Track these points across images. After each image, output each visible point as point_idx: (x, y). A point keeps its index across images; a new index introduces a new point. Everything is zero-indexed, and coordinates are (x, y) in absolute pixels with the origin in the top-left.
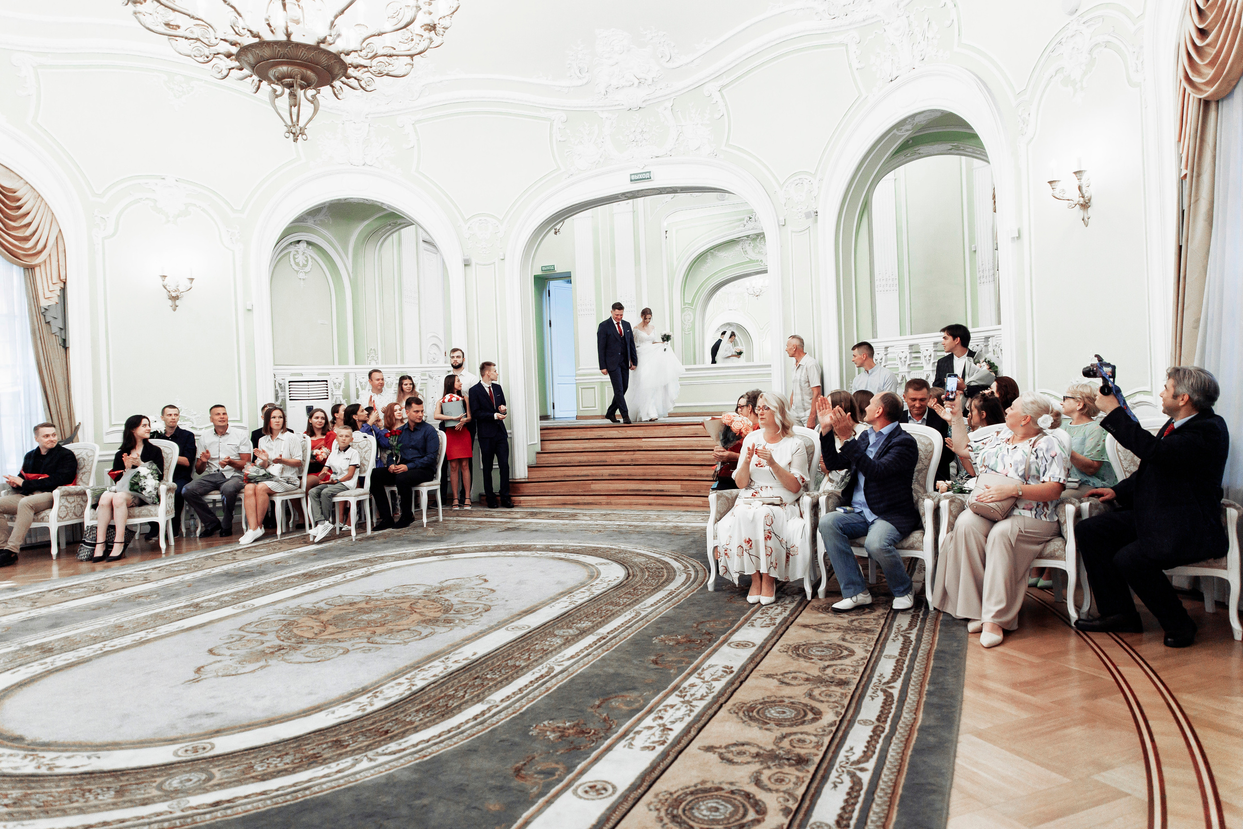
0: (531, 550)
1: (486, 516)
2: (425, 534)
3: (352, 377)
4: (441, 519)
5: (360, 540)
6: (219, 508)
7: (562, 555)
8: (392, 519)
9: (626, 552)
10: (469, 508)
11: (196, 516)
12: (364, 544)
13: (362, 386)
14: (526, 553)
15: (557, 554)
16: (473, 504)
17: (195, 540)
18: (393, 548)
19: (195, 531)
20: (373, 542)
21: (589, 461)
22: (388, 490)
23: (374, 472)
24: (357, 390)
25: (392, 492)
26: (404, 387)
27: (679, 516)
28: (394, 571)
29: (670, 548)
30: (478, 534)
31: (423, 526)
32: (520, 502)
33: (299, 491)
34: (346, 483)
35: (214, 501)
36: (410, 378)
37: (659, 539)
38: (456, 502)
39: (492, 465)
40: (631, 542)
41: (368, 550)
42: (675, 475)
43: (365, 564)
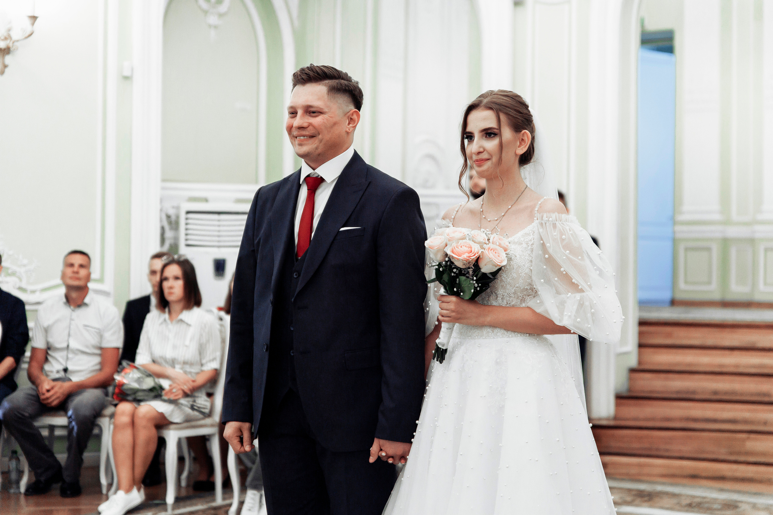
6: (61, 438)
11: (23, 459)
17: (18, 499)
19: (18, 482)
33: (208, 421)
35: (52, 428)
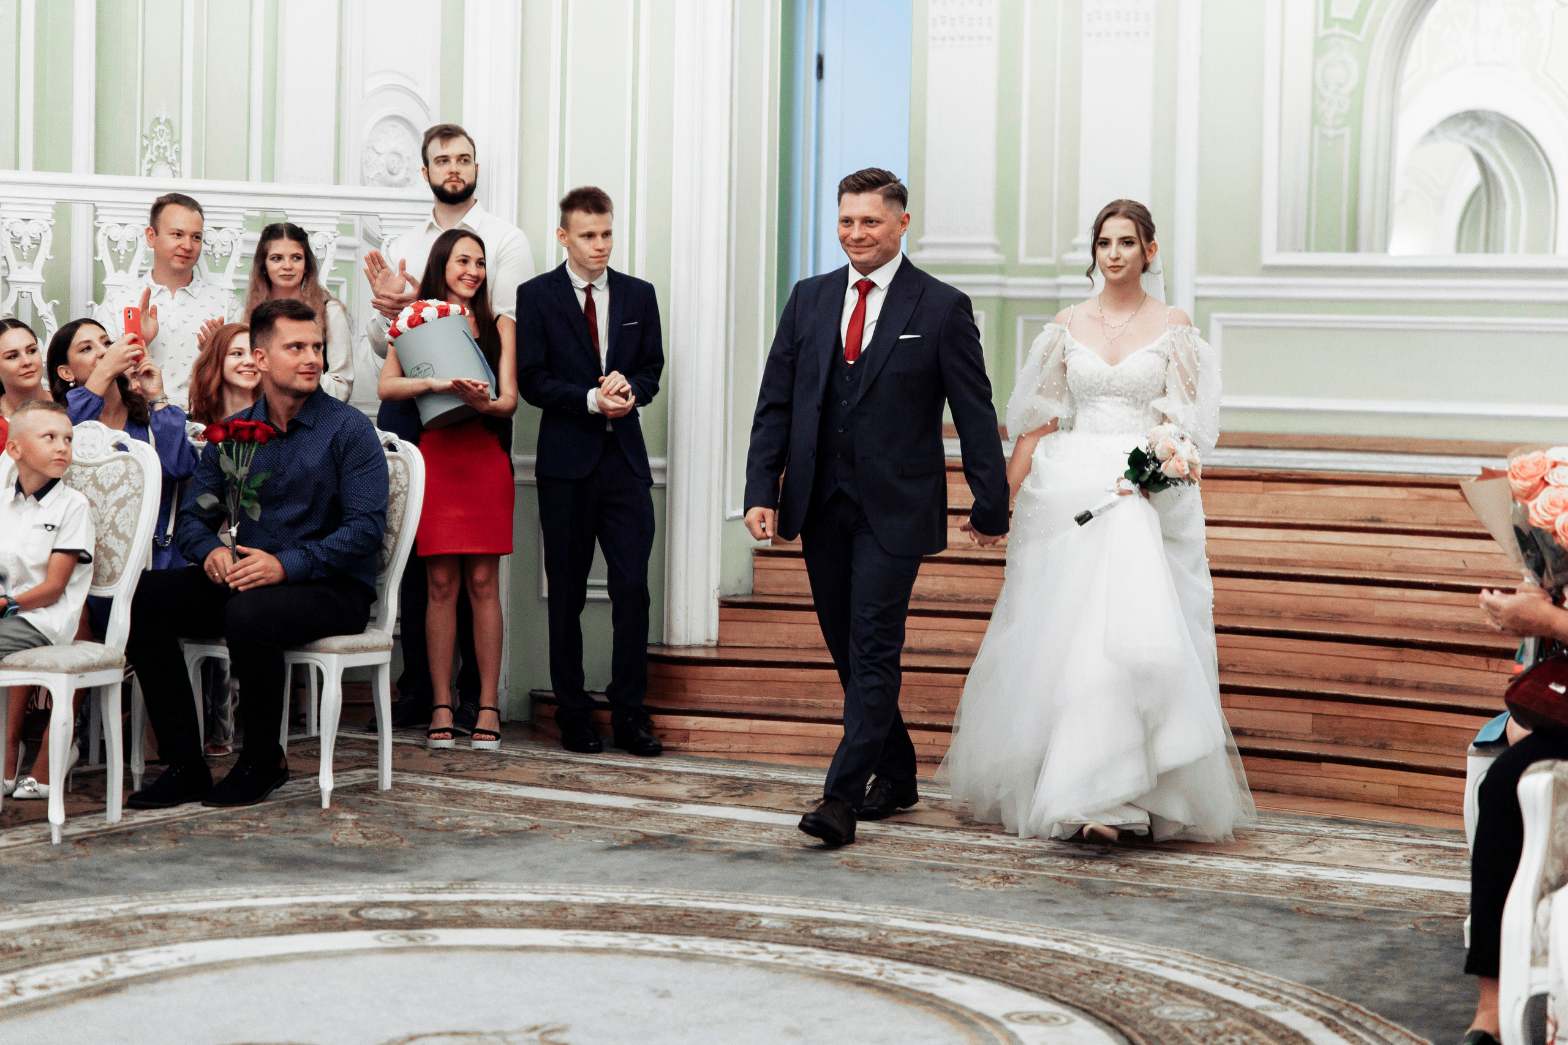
0: (740, 936)
1: (557, 782)
2: (326, 836)
3: (81, 219)
4: (387, 779)
5: (81, 841)
7: (867, 967)
8: (201, 766)
9: (1121, 974)
10: (489, 745)
12: (96, 857)
13: (115, 256)
14: (720, 947)
15: (846, 962)
16: (507, 730)
18: (201, 882)
20: (128, 851)
21: (954, 598)
22: (193, 655)
23: (147, 582)
24: (98, 270)
25: (210, 666)
26: (273, 266)
27: (1313, 839)
28: (205, 979)
29: (1300, 970)
30: (528, 852)
31: (319, 804)
32: (686, 735)
34: (38, 618)
36: (298, 235)
37: (1246, 928)
38: (444, 718)
39: (583, 587)
40: (1132, 935)
41: (108, 885)
42: (1288, 675)
43: (96, 943)
